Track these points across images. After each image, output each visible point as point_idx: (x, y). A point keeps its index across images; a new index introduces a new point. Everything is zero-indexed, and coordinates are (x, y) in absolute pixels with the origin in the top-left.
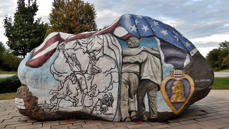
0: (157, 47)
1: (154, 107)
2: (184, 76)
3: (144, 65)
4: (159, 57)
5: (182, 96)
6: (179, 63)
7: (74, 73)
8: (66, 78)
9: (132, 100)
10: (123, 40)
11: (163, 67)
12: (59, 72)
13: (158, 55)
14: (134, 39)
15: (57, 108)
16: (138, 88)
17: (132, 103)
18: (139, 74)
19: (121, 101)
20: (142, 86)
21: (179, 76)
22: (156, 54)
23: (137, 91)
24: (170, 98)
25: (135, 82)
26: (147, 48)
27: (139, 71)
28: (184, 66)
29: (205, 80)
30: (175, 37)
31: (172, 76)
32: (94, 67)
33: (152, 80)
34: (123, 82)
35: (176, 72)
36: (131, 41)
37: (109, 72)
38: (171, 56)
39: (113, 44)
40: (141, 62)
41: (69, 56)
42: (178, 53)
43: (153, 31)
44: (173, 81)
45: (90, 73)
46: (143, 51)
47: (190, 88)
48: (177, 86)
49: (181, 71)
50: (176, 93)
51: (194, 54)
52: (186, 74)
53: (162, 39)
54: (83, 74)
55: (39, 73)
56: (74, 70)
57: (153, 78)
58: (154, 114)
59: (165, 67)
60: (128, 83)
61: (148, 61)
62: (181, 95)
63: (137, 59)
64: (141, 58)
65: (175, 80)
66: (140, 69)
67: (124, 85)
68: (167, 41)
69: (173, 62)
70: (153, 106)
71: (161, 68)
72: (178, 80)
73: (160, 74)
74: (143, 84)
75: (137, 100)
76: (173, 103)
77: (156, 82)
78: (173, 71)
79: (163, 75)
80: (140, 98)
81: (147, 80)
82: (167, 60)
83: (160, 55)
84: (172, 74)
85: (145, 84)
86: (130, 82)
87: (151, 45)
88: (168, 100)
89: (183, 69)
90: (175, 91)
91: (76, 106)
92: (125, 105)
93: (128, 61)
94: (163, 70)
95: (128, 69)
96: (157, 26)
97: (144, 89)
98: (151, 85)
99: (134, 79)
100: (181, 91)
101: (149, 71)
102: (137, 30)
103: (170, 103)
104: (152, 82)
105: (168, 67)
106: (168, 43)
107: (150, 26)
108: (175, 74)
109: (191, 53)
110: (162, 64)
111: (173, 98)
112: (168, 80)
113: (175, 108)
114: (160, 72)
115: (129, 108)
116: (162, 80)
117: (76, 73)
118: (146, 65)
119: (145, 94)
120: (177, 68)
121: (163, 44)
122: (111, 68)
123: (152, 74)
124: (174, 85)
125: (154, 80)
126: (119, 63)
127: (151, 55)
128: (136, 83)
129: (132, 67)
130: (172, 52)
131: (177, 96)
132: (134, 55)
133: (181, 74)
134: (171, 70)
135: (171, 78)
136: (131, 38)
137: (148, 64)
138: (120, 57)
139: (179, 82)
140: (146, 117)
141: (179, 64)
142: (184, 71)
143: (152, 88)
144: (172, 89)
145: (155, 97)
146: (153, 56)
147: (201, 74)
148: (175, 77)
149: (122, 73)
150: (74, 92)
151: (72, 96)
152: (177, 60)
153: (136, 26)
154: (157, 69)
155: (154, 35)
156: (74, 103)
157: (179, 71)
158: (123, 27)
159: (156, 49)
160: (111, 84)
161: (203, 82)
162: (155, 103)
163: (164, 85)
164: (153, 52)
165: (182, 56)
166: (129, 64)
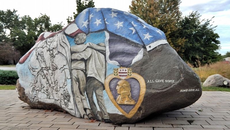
0: (104, 43)
1: (104, 107)
2: (131, 75)
3: (89, 62)
4: (103, 53)
5: (129, 97)
6: (126, 59)
7: (42, 69)
8: (38, 73)
9: (84, 98)
10: (71, 37)
11: (107, 65)
12: (33, 68)
13: (103, 51)
14: (82, 36)
15: (37, 98)
16: (86, 86)
17: (84, 100)
18: (85, 71)
19: (76, 97)
20: (89, 84)
21: (125, 74)
22: (101, 50)
23: (86, 89)
24: (115, 99)
25: (82, 79)
26: (92, 44)
27: (84, 69)
28: (132, 63)
29: (164, 81)
30: (132, 28)
31: (116, 74)
32: (53, 64)
33: (97, 78)
34: (74, 79)
35: (121, 70)
36: (79, 38)
37: (63, 69)
38: (118, 51)
39: (63, 42)
40: (87, 59)
41: (39, 54)
42: (129, 48)
43: (106, 24)
44: (117, 80)
45: (52, 70)
46: (88, 47)
47: (139, 89)
48: (122, 86)
49: (127, 69)
50: (121, 94)
51: (152, 48)
52: (133, 72)
53: (112, 33)
54: (48, 70)
55: (23, 68)
56: (42, 66)
57: (97, 76)
58: (105, 114)
59: (109, 64)
60: (78, 80)
61: (92, 58)
62: (127, 96)
63: (83, 56)
64: (86, 55)
65: (120, 79)
66: (86, 65)
67: (75, 82)
68: (119, 34)
69: (118, 59)
70: (102, 106)
71: (105, 66)
72: (123, 79)
73: (104, 72)
74: (90, 81)
75: (88, 97)
76: (121, 105)
77: (100, 80)
78: (118, 69)
79: (106, 73)
80: (90, 96)
81: (93, 78)
82: (112, 57)
83: (105, 51)
84: (116, 72)
85: (91, 82)
86: (79, 79)
87: (98, 40)
88: (114, 101)
89: (130, 67)
90: (120, 91)
91: (49, 99)
92: (79, 102)
93: (76, 58)
94: (107, 67)
95: (76, 66)
96: (114, 18)
97: (91, 87)
98: (97, 83)
99: (81, 76)
100: (127, 92)
101: (93, 69)
102: (88, 25)
103: (117, 104)
104: (97, 80)
105: (112, 64)
106: (120, 36)
107: (104, 19)
108: (119, 73)
109: (147, 47)
110: (106, 61)
111: (118, 99)
112: (111, 79)
113: (124, 110)
114: (104, 70)
115: (83, 105)
116: (105, 79)
117: (43, 69)
118: (90, 62)
119: (93, 93)
120: (122, 65)
121: (112, 38)
122: (64, 65)
123: (96, 72)
124: (118, 85)
125: (98, 78)
126: (68, 60)
127: (95, 51)
128: (84, 80)
129: (78, 64)
130: (120, 47)
131: (123, 97)
132: (80, 51)
133: (126, 73)
134: (115, 68)
135: (114, 77)
136: (79, 35)
137: (92, 61)
138: (69, 54)
139: (125, 82)
140: (99, 116)
141: (126, 61)
142: (131, 69)
143: (98, 86)
144: (117, 88)
145: (102, 96)
146: (98, 52)
147: (157, 73)
148: (120, 76)
149: (72, 70)
150: (45, 85)
151: (45, 89)
152: (123, 57)
153: (89, 21)
154: (101, 67)
155: (106, 29)
156: (48, 96)
157: (125, 69)
158: (76, 23)
159: (103, 44)
160: (65, 80)
161: (160, 83)
162: (103, 103)
163: (108, 84)
164: (99, 48)
165: (133, 52)
166: (76, 61)
